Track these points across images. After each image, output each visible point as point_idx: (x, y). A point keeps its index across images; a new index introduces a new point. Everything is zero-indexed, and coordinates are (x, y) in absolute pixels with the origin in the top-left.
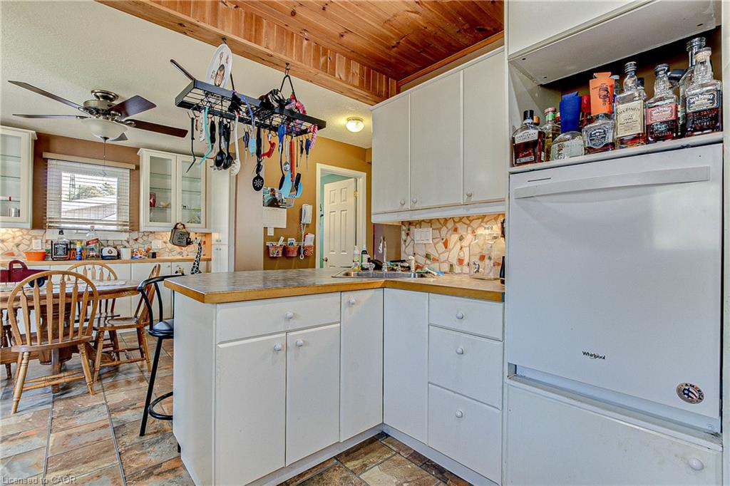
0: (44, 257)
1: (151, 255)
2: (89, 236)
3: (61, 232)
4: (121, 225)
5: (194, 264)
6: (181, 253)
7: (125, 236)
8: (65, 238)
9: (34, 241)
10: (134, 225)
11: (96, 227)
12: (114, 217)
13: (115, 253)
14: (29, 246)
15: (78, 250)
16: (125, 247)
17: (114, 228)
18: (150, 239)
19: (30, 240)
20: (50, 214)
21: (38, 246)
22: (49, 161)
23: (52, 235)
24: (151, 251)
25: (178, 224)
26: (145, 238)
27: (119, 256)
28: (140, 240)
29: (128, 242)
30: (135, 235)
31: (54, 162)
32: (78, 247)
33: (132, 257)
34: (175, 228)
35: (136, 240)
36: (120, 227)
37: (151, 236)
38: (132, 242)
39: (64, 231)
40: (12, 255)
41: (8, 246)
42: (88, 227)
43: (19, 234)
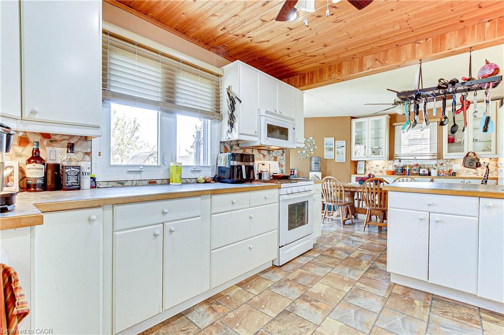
0: (393, 173)
1: (452, 174)
2: (413, 163)
3: (400, 161)
4: (431, 156)
5: (483, 181)
6: (476, 173)
7: (434, 162)
8: (402, 164)
9: (390, 166)
10: (439, 156)
11: (417, 158)
12: (428, 151)
13: (427, 172)
14: (388, 168)
15: (407, 170)
16: (435, 169)
17: (429, 158)
18: (451, 164)
19: (388, 165)
20: (396, 152)
21: (391, 168)
22: (396, 127)
23: (397, 163)
24: (452, 171)
25: (469, 153)
26: (448, 163)
27: (429, 174)
28: (444, 165)
29: (437, 166)
30: (441, 161)
31: (398, 127)
32: (407, 169)
33: (438, 175)
34: (467, 155)
35: (442, 164)
36: (431, 157)
37: (452, 162)
38: (438, 165)
39: (401, 161)
40: (381, 172)
41: (380, 168)
42: (413, 158)
43: (384, 162)
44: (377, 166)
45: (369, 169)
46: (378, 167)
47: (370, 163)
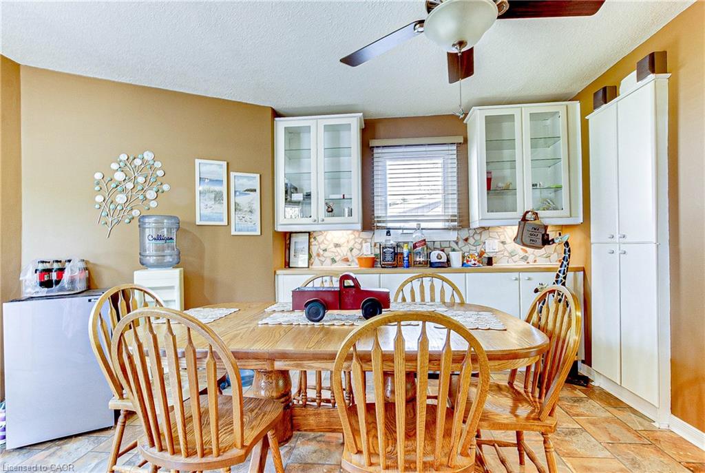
0: (373, 263)
1: (486, 261)
2: (416, 237)
3: (388, 233)
4: (448, 221)
5: (558, 276)
6: (525, 258)
7: (453, 236)
8: (392, 241)
9: (364, 245)
10: (463, 220)
11: (423, 225)
12: (439, 210)
13: (444, 259)
14: (360, 250)
15: (405, 255)
16: (454, 250)
17: (440, 225)
18: (483, 238)
19: (361, 244)
20: (378, 212)
21: (368, 251)
22: (376, 151)
23: (380, 237)
24: (485, 255)
25: (527, 212)
26: (477, 237)
27: (448, 263)
28: (471, 241)
29: (457, 243)
30: (464, 233)
31: (380, 150)
32: (405, 251)
33: (463, 264)
34: (524, 219)
35: (466, 240)
36: (447, 224)
37: (485, 235)
38: (461, 243)
39: (391, 231)
40: (347, 260)
41: (344, 251)
42: (414, 225)
43: (352, 237)
44: (337, 245)
45: (318, 255)
46: (338, 249)
47: (320, 238)
